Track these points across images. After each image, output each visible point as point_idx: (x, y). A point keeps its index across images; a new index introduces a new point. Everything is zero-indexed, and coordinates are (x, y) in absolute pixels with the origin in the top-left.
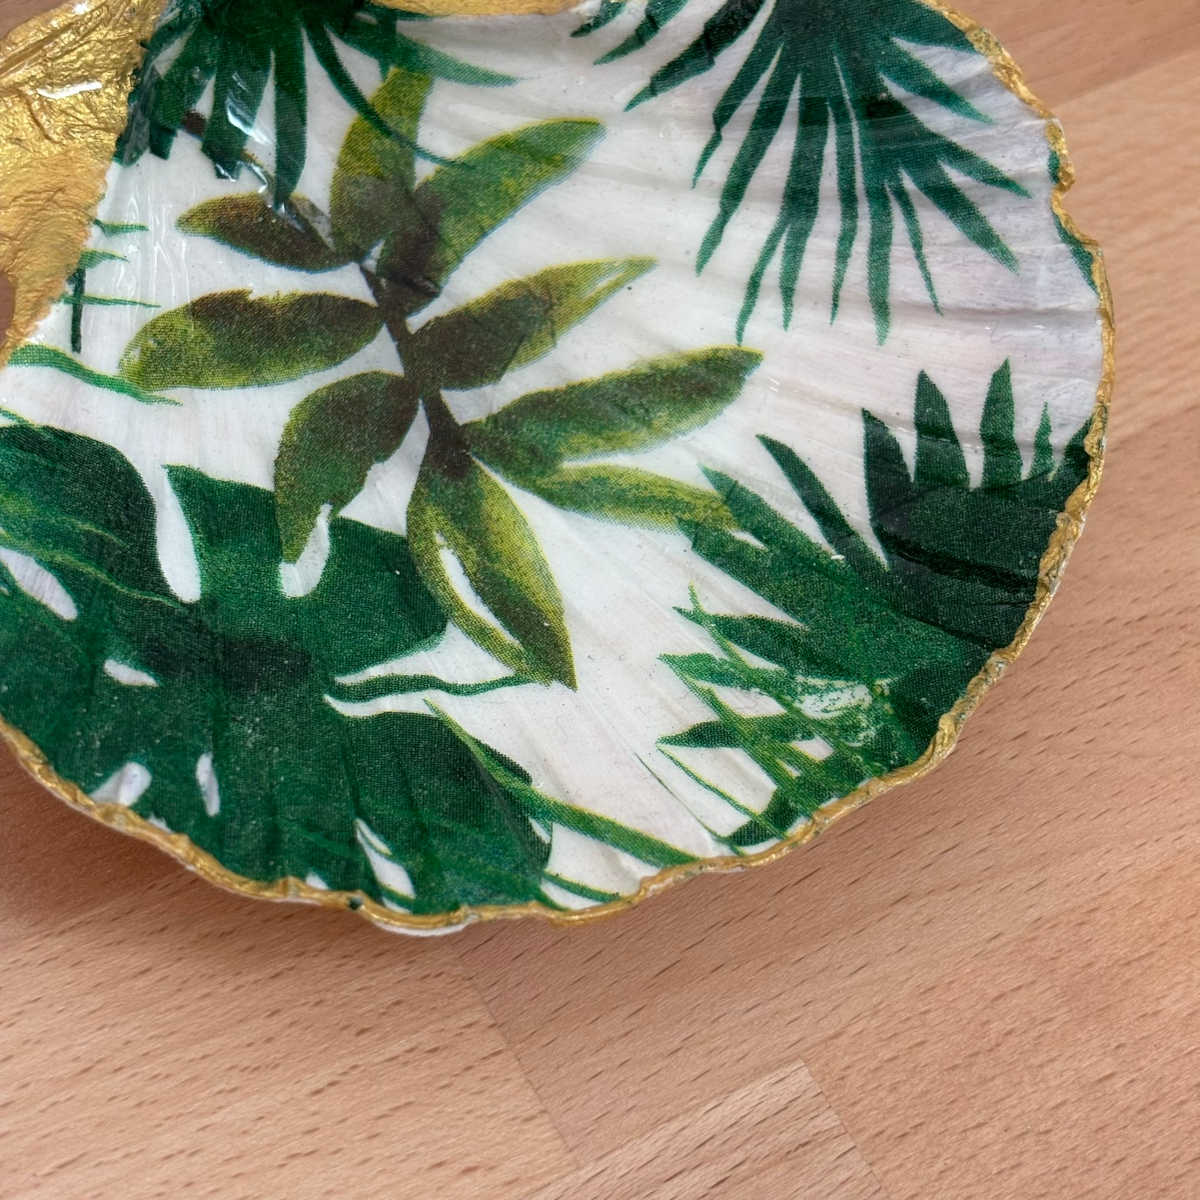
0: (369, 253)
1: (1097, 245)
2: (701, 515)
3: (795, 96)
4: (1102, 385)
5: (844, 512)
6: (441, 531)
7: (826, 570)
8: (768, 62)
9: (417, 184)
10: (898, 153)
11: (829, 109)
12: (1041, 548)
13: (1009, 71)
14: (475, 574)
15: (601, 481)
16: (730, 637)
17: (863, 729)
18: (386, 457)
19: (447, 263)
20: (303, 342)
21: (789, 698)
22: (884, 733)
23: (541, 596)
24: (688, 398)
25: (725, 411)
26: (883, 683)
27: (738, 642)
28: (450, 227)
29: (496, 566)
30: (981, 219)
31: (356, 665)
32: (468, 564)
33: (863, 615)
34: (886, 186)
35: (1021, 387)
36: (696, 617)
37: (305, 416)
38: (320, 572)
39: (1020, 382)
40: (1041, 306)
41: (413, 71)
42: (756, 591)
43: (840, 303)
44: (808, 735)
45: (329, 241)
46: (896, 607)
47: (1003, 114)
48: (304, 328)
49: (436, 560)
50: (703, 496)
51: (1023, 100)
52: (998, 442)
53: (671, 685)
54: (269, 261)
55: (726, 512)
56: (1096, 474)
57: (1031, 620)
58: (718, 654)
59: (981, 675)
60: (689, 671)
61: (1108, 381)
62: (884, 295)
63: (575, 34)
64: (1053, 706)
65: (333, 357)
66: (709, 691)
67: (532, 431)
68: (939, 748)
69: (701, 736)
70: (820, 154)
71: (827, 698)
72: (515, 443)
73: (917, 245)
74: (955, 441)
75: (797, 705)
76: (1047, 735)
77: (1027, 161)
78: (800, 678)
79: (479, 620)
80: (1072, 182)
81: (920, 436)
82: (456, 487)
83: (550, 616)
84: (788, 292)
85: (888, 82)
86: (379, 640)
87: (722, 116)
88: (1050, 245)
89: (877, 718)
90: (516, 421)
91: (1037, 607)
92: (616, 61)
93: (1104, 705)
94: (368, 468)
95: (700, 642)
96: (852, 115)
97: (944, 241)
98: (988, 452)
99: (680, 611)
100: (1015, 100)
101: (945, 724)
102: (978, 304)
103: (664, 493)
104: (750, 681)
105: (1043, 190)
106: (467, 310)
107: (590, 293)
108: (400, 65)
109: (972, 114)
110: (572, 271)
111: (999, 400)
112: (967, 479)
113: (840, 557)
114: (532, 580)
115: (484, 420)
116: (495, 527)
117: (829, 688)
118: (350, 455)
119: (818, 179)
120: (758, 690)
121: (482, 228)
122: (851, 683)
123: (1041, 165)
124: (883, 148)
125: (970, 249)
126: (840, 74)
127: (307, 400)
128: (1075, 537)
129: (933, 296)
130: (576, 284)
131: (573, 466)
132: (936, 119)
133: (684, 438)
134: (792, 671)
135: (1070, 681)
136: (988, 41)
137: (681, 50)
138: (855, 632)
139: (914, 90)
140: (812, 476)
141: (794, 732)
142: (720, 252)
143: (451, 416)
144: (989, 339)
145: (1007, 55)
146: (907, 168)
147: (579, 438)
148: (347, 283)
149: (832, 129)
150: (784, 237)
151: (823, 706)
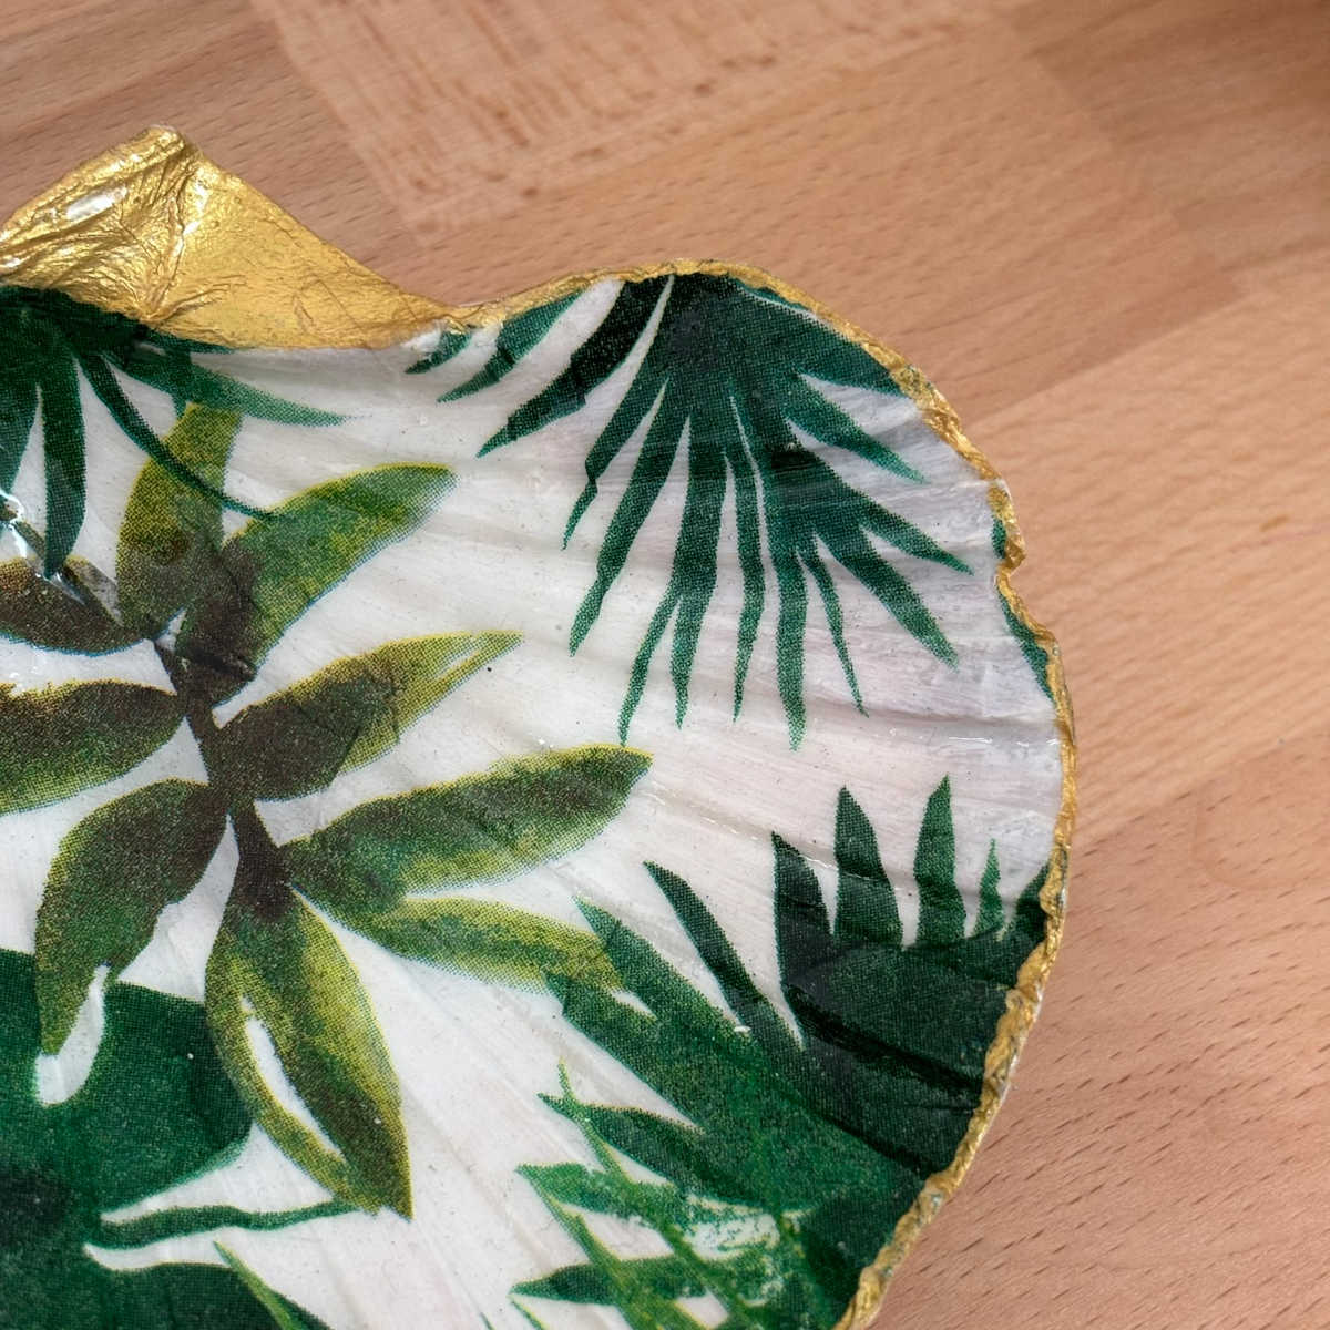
0: (166, 627)
1: (1054, 640)
2: (574, 967)
3: (684, 442)
4: (1061, 821)
5: (748, 970)
6: (249, 994)
7: (725, 1047)
8: (651, 402)
9: (225, 541)
10: (809, 514)
11: (726, 459)
12: (987, 1036)
13: (944, 418)
14: (289, 1054)
15: (452, 920)
16: (607, 1136)
17: (768, 1279)
18: (182, 895)
19: (264, 638)
20: (80, 747)
21: (678, 1227)
22: (793, 1286)
23: (374, 1079)
24: (562, 812)
25: (606, 829)
26: (793, 1216)
27: (617, 1144)
28: (267, 593)
29: (317, 1041)
30: (914, 598)
31: (128, 1195)
32: (281, 1041)
33: (770, 1117)
34: (797, 554)
35: (964, 816)
36: (566, 1108)
37: (79, 846)
38: (90, 1063)
39: (961, 810)
40: (986, 715)
41: (216, 406)
42: (640, 1076)
43: (744, 696)
44: (698, 1291)
45: (115, 614)
46: (811, 1106)
47: (938, 470)
48: (80, 730)
49: (239, 1037)
50: (578, 940)
51: (961, 454)
52: (936, 888)
53: (529, 1208)
54: (38, 644)
55: (605, 964)
56: (1055, 937)
57: (975, 1134)
58: (591, 1164)
59: (912, 1213)
60: (553, 1188)
61: (1067, 816)
62: (798, 689)
63: (411, 370)
64: (1015, 1200)
65: (119, 764)
66: (578, 1220)
67: (370, 852)
68: (859, 1313)
69: (567, 1286)
70: (717, 511)
71: (724, 1229)
72: (347, 868)
73: (837, 628)
74: (885, 881)
75: (687, 1238)
76: (1008, 1242)
77: (967, 531)
78: (692, 1199)
79: (291, 1121)
80: (1022, 558)
81: (841, 874)
82: (271, 930)
83: (384, 1108)
84: (681, 680)
85: (796, 430)
86: (161, 1158)
87: (596, 464)
88: (994, 636)
89: (785, 1263)
90: (348, 839)
91: (983, 1116)
92: (465, 398)
93: (1077, 1200)
94: (159, 912)
95: (569, 1146)
96: (755, 466)
97: (870, 623)
98: (924, 900)
99: (546, 1099)
100: (953, 454)
101: (867, 1283)
102: (910, 706)
103: (530, 937)
104: (632, 1204)
105: (986, 566)
106: (289, 695)
107: (441, 676)
108: (198, 401)
109: (899, 468)
110: (420, 647)
111: (936, 833)
112: (898, 934)
113: (744, 1029)
114: (362, 1057)
115: (309, 839)
116: (319, 986)
117: (728, 1215)
118: (136, 894)
119: (715, 542)
120: (638, 1218)
121: (307, 594)
122: (752, 1211)
123: (983, 537)
124: (792, 507)
125: (900, 637)
126: (739, 418)
127: (82, 826)
128: (1028, 1024)
129: (856, 694)
130: (424, 663)
131: (419, 899)
132: (858, 474)
133: (557, 864)
134: (683, 1188)
135: (1035, 1167)
136: (916, 381)
137: (544, 387)
138: (761, 1138)
139: (828, 440)
140: (710, 919)
141: (681, 1284)
142: (598, 627)
143: (266, 835)
144: (924, 749)
145: (942, 398)
146: (822, 533)
147: (428, 861)
148: (139, 666)
149: (731, 483)
150: (676, 610)
151: (719, 1240)
